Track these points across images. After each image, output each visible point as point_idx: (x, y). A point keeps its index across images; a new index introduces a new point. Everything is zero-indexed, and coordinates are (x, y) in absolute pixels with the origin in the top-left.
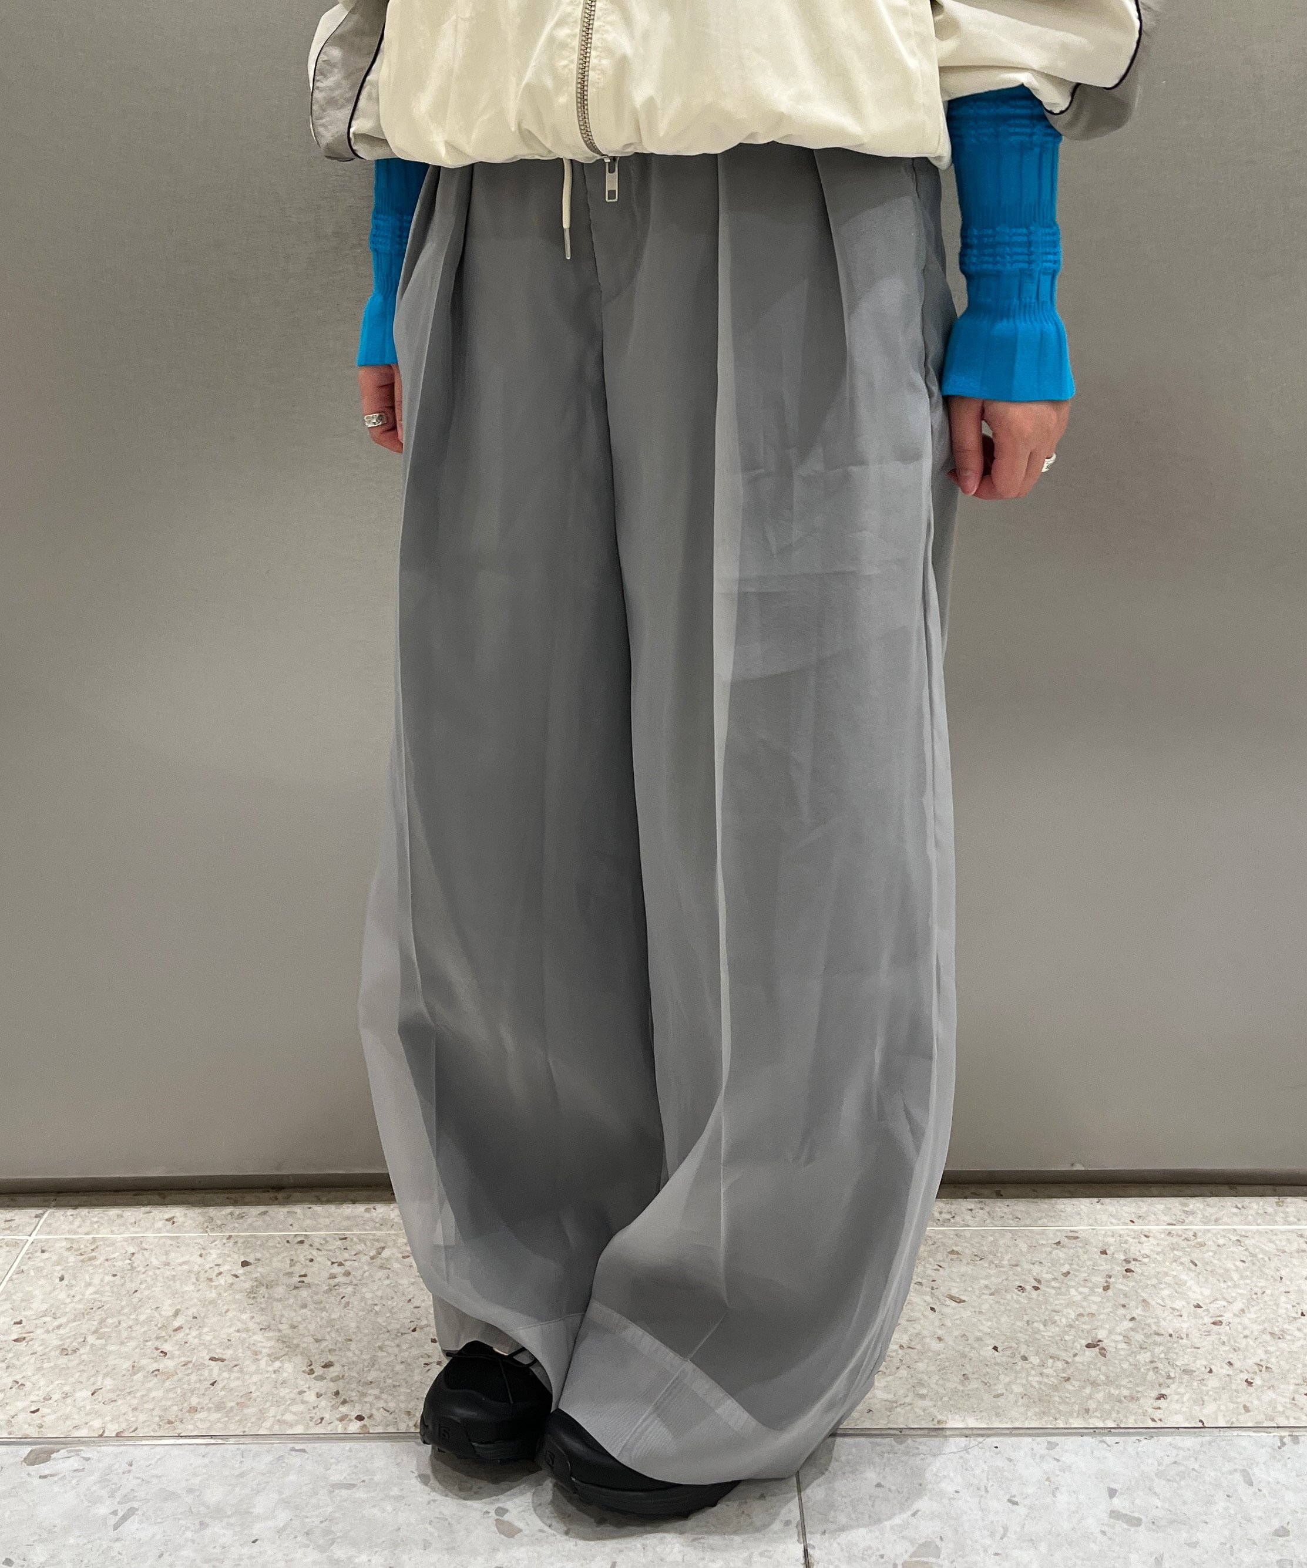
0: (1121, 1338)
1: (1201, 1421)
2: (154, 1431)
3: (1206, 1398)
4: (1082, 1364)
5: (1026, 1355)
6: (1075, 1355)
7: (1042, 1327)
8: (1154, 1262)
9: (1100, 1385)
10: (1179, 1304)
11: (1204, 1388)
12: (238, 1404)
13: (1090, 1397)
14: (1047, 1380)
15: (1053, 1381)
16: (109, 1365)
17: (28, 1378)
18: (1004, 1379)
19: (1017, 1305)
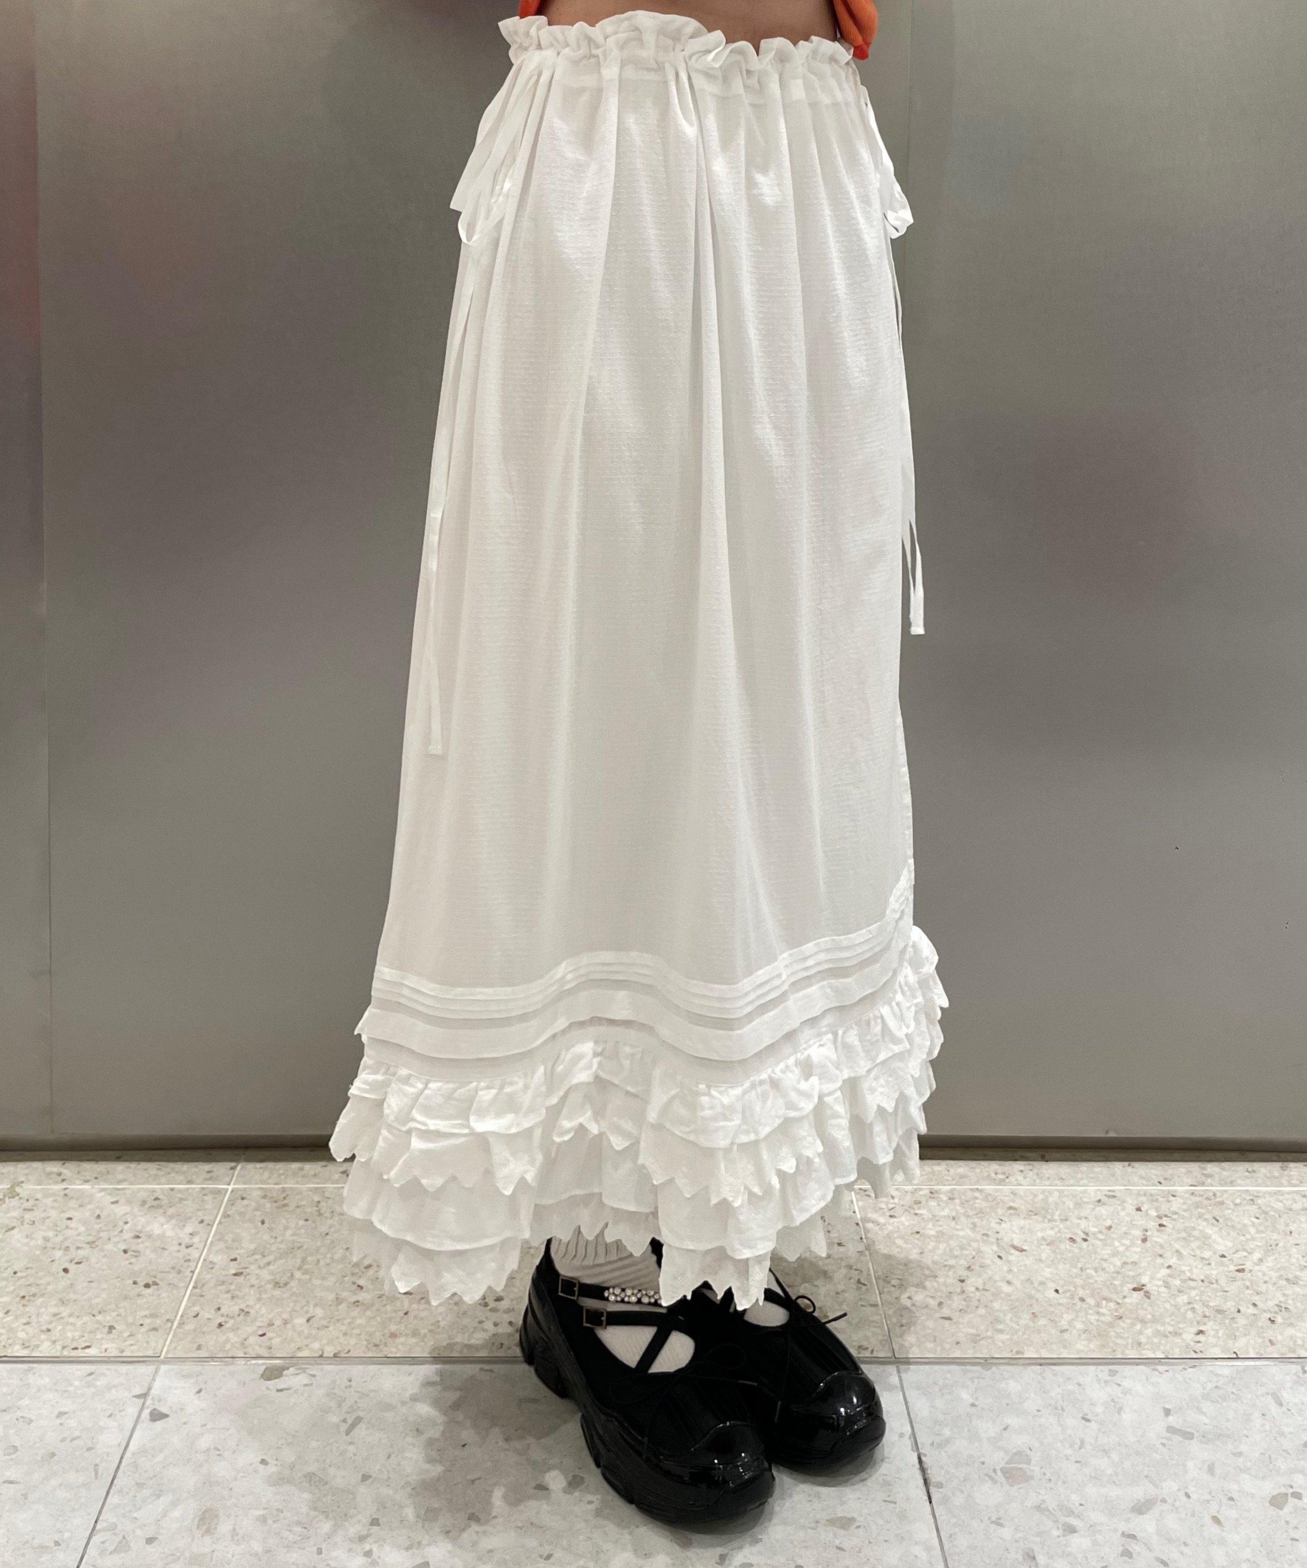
0: (1161, 1283)
1: (1235, 1353)
2: (365, 1352)
3: (1237, 1334)
4: (1131, 1304)
5: (1084, 1297)
6: (1125, 1297)
7: (1093, 1273)
8: (1183, 1219)
9: (1147, 1323)
10: (1207, 1254)
11: (1235, 1325)
12: (430, 1331)
13: (1141, 1332)
14: (1103, 1318)
15: (1108, 1319)
16: (316, 1297)
17: (252, 1307)
18: (1067, 1317)
19: (1070, 1255)
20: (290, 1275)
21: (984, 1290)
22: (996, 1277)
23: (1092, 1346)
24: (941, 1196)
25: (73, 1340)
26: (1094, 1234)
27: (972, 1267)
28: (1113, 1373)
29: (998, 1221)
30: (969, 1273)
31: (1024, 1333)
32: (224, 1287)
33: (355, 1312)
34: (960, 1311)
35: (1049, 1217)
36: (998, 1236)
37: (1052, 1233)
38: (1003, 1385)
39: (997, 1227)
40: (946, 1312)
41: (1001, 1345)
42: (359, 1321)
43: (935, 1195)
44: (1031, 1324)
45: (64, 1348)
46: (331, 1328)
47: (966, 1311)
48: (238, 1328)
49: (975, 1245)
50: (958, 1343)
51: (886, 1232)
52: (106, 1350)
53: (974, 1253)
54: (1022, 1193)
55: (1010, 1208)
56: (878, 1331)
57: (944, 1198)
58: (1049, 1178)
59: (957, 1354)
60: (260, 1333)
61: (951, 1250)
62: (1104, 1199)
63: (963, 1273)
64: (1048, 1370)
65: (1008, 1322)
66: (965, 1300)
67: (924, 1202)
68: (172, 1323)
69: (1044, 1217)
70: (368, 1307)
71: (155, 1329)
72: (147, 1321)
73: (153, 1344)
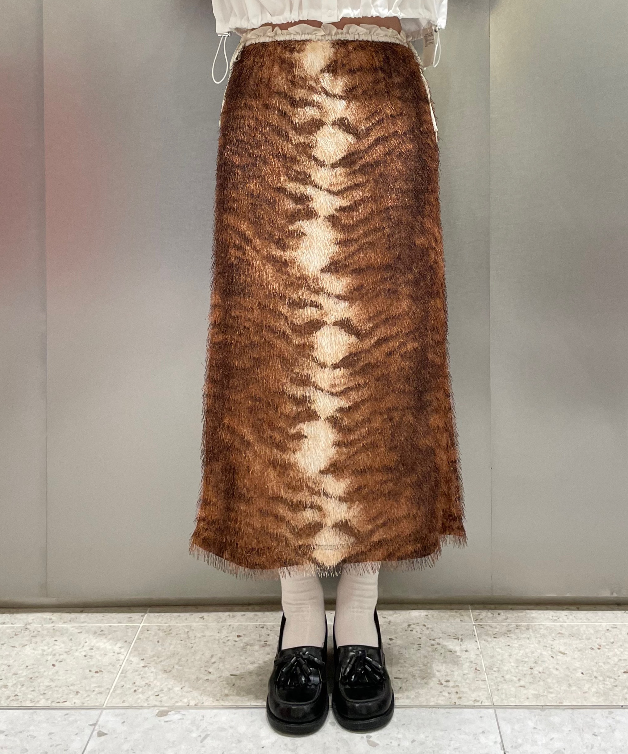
5: (597, 676)
6: (619, 676)
7: (602, 665)
14: (606, 686)
15: (610, 686)
16: (185, 677)
17: (152, 682)
18: (587, 686)
19: (591, 656)
20: (172, 666)
21: (543, 673)
22: (550, 667)
23: (600, 700)
24: (522, 628)
25: (57, 698)
26: (604, 646)
27: (537, 662)
28: (610, 713)
29: (552, 639)
30: (535, 665)
31: (563, 693)
32: (137, 673)
33: (207, 684)
34: (530, 683)
35: (580, 637)
36: (552, 647)
37: (582, 645)
38: (552, 719)
39: (552, 643)
40: (522, 683)
41: (551, 699)
42: (208, 689)
43: (519, 627)
44: (568, 689)
45: (52, 702)
46: (194, 692)
47: (533, 683)
48: (144, 692)
49: (539, 651)
50: (528, 698)
51: (491, 645)
52: (75, 703)
53: (538, 655)
54: (566, 626)
55: (559, 633)
56: (486, 693)
57: (524, 628)
58: (581, 619)
59: (527, 704)
60: (156, 694)
61: (526, 654)
62: (610, 629)
63: (533, 665)
64: (576, 711)
65: (556, 688)
66: (532, 678)
67: (513, 631)
68: (110, 689)
69: (578, 638)
70: (213, 682)
71: (101, 693)
72: (97, 689)
73: (100, 700)
